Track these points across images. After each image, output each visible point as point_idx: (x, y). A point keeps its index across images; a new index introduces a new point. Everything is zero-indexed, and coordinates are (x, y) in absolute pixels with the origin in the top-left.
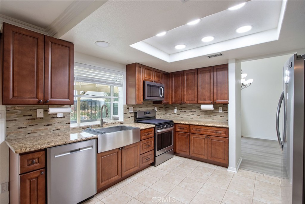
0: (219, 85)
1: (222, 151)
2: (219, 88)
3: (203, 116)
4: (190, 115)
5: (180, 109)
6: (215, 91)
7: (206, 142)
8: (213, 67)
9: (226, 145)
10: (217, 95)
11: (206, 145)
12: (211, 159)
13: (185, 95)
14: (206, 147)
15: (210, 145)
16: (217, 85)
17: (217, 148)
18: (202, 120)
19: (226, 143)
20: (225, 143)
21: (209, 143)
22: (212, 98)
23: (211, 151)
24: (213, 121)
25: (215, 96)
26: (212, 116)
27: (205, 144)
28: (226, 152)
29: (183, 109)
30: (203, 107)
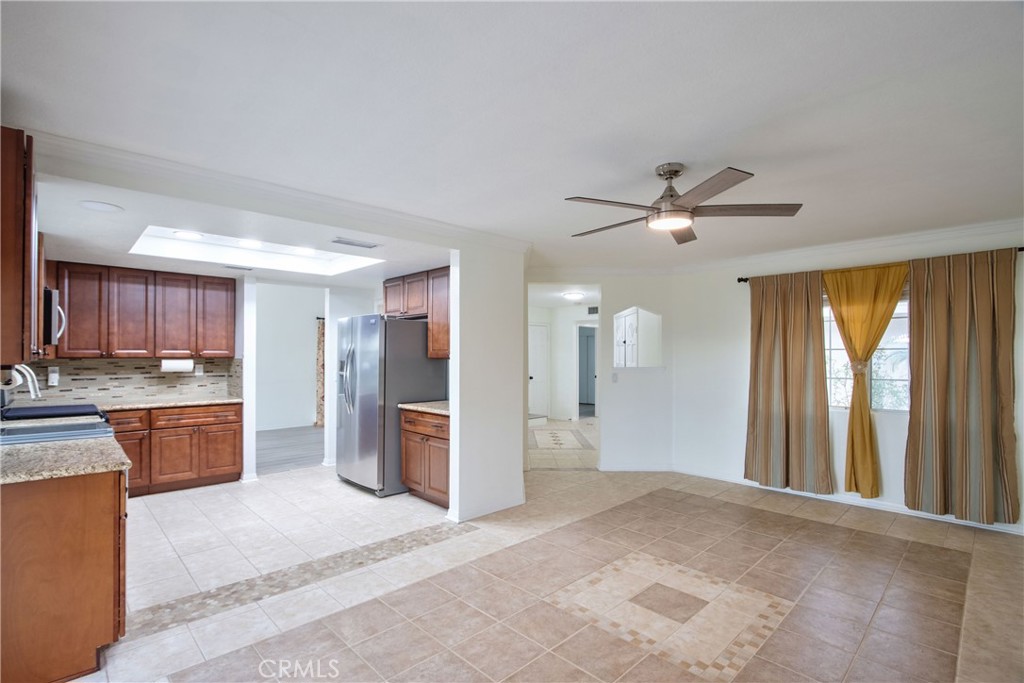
0: (209, 318)
1: (229, 449)
2: (208, 325)
3: (154, 388)
4: (111, 388)
5: (70, 374)
6: (200, 330)
7: (195, 441)
8: (197, 277)
9: (238, 436)
10: (204, 338)
11: (194, 448)
12: (206, 473)
13: (113, 333)
14: (195, 452)
15: (203, 446)
16: (204, 318)
17: (219, 447)
18: (150, 398)
19: (238, 434)
20: (235, 433)
21: (202, 441)
22: (193, 345)
23: (208, 456)
24: (181, 396)
25: (200, 342)
26: (178, 386)
27: (191, 446)
28: (237, 451)
29: (85, 372)
30: (167, 365)
